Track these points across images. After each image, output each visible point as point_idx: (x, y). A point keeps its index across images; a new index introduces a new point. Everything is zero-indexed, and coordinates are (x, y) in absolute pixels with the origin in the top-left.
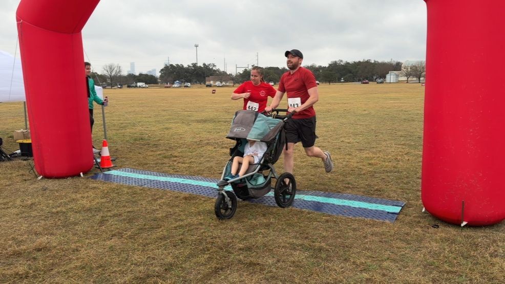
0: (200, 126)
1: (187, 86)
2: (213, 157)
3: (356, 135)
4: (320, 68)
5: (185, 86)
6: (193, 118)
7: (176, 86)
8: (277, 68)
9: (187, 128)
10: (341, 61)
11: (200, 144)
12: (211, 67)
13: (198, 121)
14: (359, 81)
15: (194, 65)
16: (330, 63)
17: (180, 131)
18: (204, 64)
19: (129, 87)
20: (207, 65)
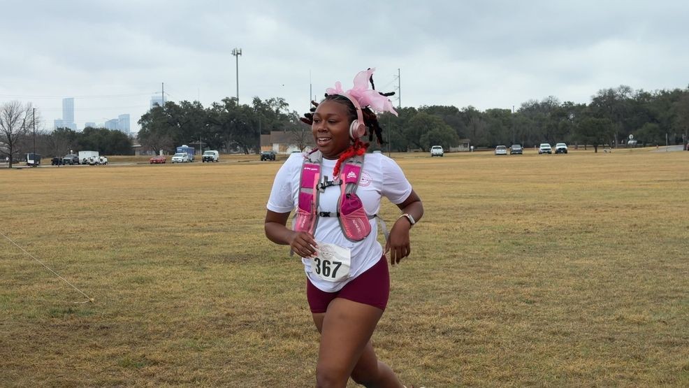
0: (232, 272)
1: (210, 159)
2: (257, 365)
3: (658, 298)
4: (569, 107)
5: (204, 160)
6: (214, 251)
7: (180, 158)
8: (453, 110)
9: (194, 279)
10: (627, 90)
11: (225, 325)
12: (274, 109)
13: (229, 259)
14: (678, 142)
15: (230, 103)
16: (596, 95)
17: (177, 288)
18: (257, 101)
19: (56, 162)
20: (263, 101)
